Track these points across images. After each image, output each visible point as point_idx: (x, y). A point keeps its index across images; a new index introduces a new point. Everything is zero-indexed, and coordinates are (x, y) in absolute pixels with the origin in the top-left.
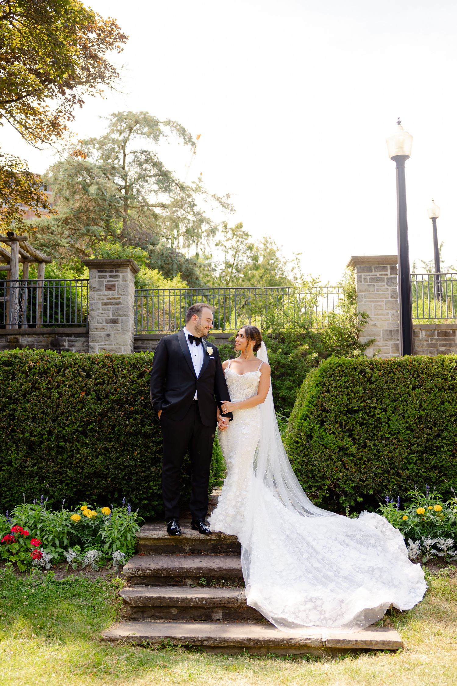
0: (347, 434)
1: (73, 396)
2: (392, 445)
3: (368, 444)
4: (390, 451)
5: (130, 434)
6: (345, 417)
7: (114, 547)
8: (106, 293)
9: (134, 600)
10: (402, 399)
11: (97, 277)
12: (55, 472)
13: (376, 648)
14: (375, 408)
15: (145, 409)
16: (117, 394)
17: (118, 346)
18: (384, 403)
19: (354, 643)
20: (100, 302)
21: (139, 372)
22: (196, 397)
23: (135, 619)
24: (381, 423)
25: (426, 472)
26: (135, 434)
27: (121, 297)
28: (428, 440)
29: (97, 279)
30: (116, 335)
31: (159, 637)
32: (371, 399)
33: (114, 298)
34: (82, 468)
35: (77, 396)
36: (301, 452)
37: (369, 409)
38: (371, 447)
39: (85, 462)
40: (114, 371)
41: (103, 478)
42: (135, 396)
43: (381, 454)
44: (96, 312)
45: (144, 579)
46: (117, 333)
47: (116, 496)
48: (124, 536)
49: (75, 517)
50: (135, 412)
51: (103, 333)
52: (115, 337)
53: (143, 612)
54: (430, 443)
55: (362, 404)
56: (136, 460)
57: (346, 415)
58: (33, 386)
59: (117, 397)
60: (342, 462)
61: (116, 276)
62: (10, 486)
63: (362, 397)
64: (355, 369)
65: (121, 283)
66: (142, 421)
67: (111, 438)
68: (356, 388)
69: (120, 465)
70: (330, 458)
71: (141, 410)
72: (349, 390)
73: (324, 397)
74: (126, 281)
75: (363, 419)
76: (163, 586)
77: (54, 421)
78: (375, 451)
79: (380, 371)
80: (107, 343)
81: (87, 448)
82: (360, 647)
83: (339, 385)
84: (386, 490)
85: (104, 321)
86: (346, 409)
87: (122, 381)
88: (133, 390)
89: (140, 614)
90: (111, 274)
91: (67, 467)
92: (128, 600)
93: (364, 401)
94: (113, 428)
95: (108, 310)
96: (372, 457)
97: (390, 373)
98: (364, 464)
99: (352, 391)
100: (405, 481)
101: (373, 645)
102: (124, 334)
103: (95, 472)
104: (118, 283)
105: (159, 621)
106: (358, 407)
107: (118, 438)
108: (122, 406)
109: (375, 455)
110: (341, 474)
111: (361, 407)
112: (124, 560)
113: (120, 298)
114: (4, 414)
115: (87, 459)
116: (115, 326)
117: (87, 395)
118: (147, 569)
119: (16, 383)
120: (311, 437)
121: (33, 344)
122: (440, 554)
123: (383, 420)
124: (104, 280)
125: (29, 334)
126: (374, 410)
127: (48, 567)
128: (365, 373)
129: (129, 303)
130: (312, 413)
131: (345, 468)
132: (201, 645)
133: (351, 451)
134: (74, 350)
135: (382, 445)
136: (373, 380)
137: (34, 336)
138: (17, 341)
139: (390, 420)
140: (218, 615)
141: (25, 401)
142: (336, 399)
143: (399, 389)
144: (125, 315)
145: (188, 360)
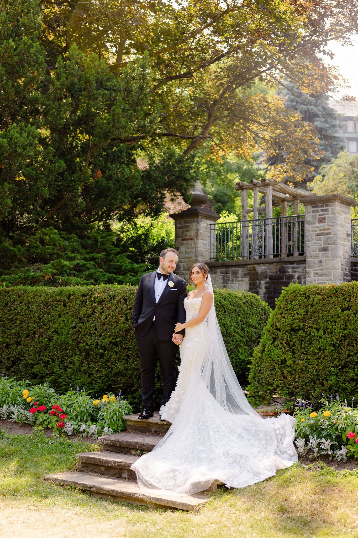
0: (291, 349)
1: (112, 318)
2: (320, 359)
4: (318, 364)
6: (288, 335)
8: (318, 225)
9: (81, 458)
10: (332, 320)
11: (311, 212)
12: (98, 371)
13: (179, 508)
14: (312, 327)
17: (329, 271)
18: (319, 323)
19: (166, 502)
20: (314, 233)
22: (154, 319)
23: (83, 471)
25: (345, 384)
27: (331, 227)
28: (349, 356)
29: (311, 214)
30: (327, 261)
31: (70, 481)
33: (325, 229)
34: (112, 369)
35: (114, 317)
36: (257, 363)
37: (307, 328)
39: (114, 365)
41: (124, 376)
43: (311, 366)
44: (311, 243)
45: (109, 447)
46: (328, 260)
49: (96, 402)
51: (317, 260)
52: (326, 263)
53: (88, 467)
54: (350, 358)
55: (302, 324)
57: (290, 334)
58: (94, 311)
60: (283, 373)
61: (326, 210)
62: (73, 379)
63: (304, 318)
65: (330, 215)
67: (131, 348)
68: (300, 311)
70: (274, 369)
72: (295, 312)
73: (277, 318)
74: (334, 213)
75: (302, 337)
76: (119, 453)
77: (100, 335)
78: (307, 364)
79: (322, 295)
80: (320, 268)
81: (116, 355)
82: (170, 506)
83: (289, 308)
85: (318, 249)
86: (291, 328)
89: (86, 468)
90: (322, 208)
91: (103, 367)
95: (320, 240)
96: (304, 369)
97: (328, 298)
99: (297, 313)
100: (328, 390)
102: (333, 260)
103: (119, 372)
104: (328, 216)
106: (299, 326)
109: (306, 367)
110: (280, 382)
111: (301, 327)
113: (329, 229)
114: (75, 330)
115: (115, 362)
116: (326, 254)
117: (121, 317)
118: (109, 440)
119: (85, 308)
120: (265, 351)
121: (266, 272)
122: (324, 453)
123: (315, 338)
124: (317, 214)
125: (263, 263)
126: (310, 329)
127: (70, 434)
128: (310, 297)
129: (338, 233)
130: (269, 331)
131: (284, 377)
132: (90, 491)
133: (288, 363)
134: (296, 275)
135: (312, 358)
136: (314, 303)
137: (267, 265)
138: (255, 270)
139: (321, 337)
140: (125, 475)
141: (88, 321)
142: (285, 320)
143: (332, 311)
144: (334, 243)
145: (151, 291)
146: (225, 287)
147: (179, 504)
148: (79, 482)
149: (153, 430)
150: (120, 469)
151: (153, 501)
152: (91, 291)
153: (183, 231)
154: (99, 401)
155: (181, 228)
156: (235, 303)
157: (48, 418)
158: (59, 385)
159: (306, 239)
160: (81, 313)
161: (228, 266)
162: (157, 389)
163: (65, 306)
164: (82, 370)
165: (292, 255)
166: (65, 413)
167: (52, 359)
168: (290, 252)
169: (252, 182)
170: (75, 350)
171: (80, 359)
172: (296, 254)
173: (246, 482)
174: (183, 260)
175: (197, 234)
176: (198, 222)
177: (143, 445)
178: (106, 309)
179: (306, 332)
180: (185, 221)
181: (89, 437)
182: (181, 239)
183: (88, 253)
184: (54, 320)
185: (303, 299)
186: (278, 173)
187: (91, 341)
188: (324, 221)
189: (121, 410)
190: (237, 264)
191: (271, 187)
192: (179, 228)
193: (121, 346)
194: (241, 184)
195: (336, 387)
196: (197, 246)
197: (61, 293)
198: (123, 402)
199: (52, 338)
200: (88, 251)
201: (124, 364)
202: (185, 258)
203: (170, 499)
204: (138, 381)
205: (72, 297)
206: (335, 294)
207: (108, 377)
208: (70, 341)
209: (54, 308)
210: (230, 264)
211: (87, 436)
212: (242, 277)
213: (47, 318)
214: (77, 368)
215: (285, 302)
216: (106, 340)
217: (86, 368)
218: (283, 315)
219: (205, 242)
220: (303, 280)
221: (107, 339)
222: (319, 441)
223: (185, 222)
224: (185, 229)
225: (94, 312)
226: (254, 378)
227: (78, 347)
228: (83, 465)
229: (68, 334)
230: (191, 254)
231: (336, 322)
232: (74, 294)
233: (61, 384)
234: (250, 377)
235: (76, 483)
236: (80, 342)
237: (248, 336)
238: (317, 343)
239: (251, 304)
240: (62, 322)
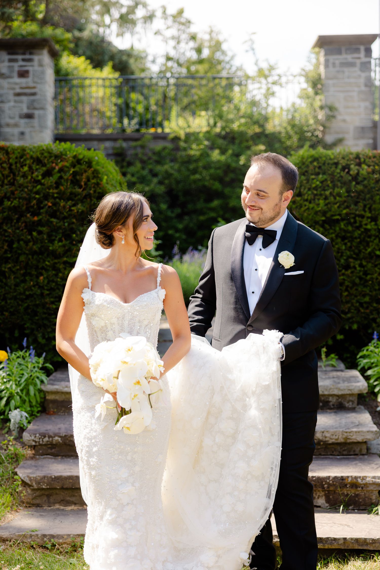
3: (352, 265)
5: (34, 253)
7: (13, 403)
8: (17, 80)
9: (36, 481)
11: (7, 60)
13: (371, 548)
14: (362, 217)
15: (53, 220)
16: (15, 199)
18: (375, 209)
19: (341, 542)
20: (12, 92)
21: (44, 169)
23: (38, 506)
24: (370, 237)
26: (41, 253)
27: (37, 85)
29: (7, 64)
30: (32, 133)
31: (69, 535)
32: (356, 204)
33: (29, 88)
37: (354, 218)
38: (355, 268)
40: (10, 168)
42: (39, 202)
43: (369, 277)
44: (7, 105)
45: (51, 448)
46: (34, 131)
47: (17, 334)
48: (26, 389)
50: (40, 223)
52: (31, 135)
53: (48, 496)
55: (344, 211)
56: (41, 287)
59: (16, 202)
61: (30, 60)
64: (336, 164)
65: (36, 68)
66: (49, 235)
68: (337, 190)
69: (21, 294)
71: (48, 220)
72: (328, 193)
74: (42, 66)
75: (346, 231)
78: (361, 273)
79: (369, 166)
82: (350, 548)
83: (314, 186)
84: (374, 325)
85: (17, 115)
86: (323, 218)
87: (21, 181)
88: (37, 193)
89: (45, 498)
90: (23, 57)
92: (27, 480)
93: (347, 207)
94: (11, 244)
95: (21, 102)
96: (357, 281)
98: (346, 290)
99: (331, 194)
101: (367, 544)
102: (41, 132)
104: (33, 68)
105: (69, 508)
106: (340, 215)
107: (18, 258)
108: (22, 215)
109: (360, 278)
111: (343, 216)
112: (25, 422)
113: (35, 87)
116: (30, 122)
118: (56, 435)
124: (15, 64)
128: (349, 170)
129: (47, 94)
135: (370, 265)
136: (360, 178)
144: (42, 109)
179: (353, 224)
188: (26, 75)
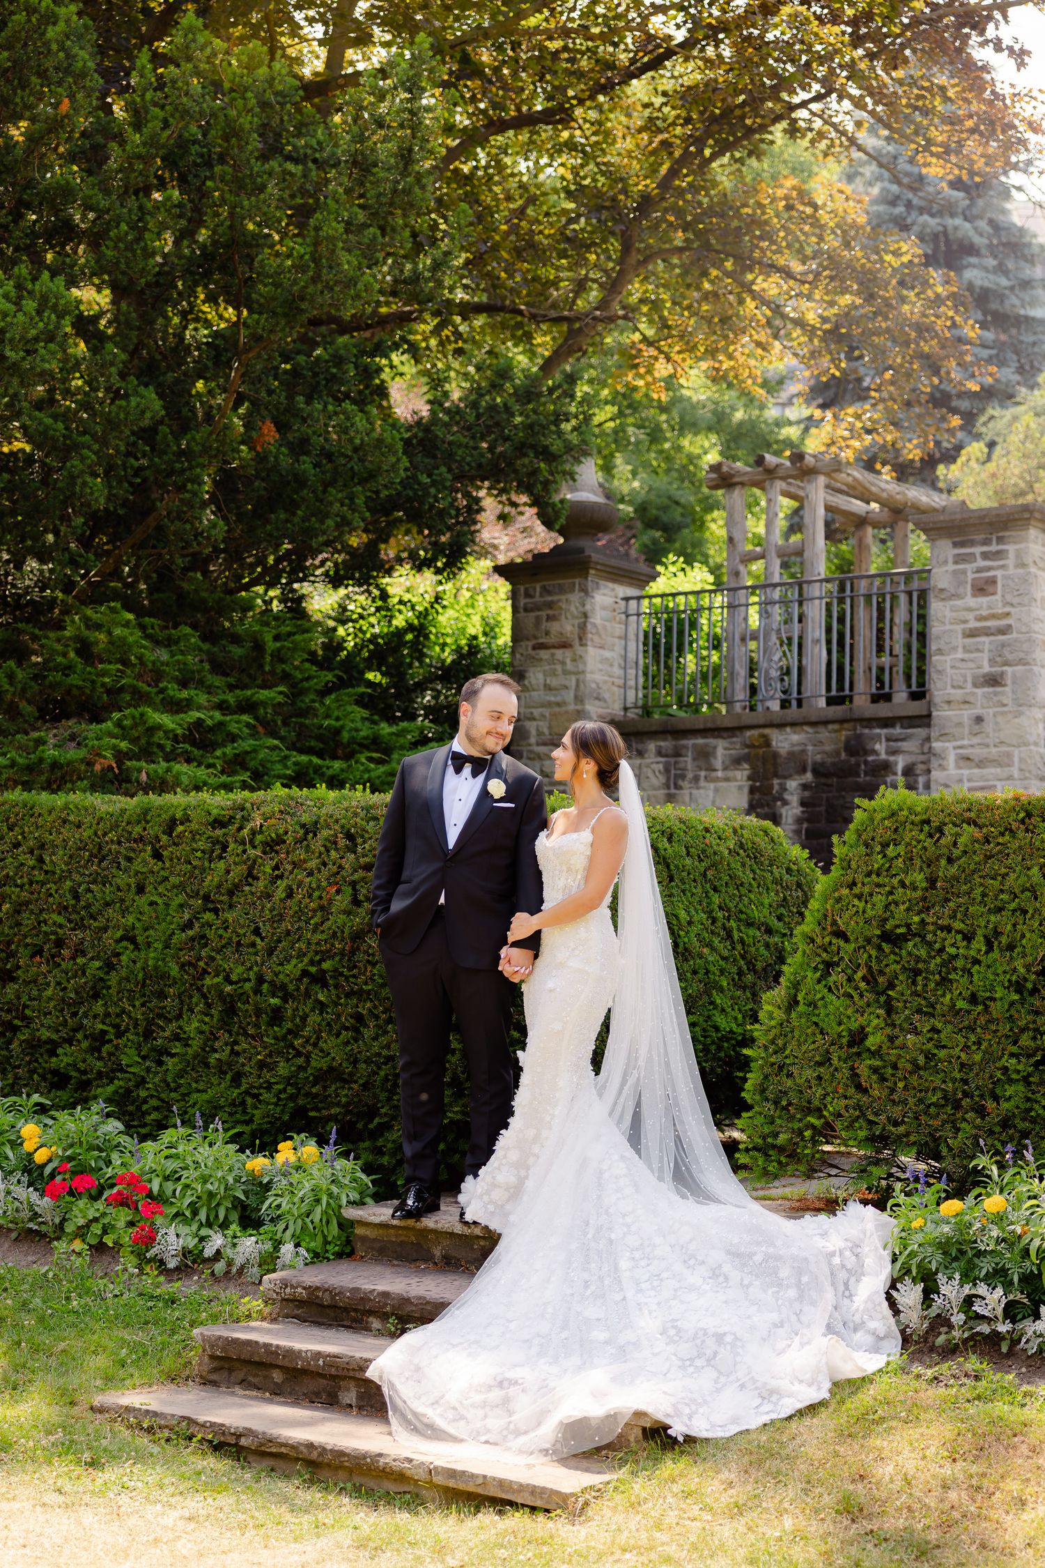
0: (882, 999)
1: (310, 896)
2: (973, 1030)
4: (966, 1048)
6: (874, 953)
8: (971, 601)
10: (1013, 905)
11: (950, 560)
12: (262, 1065)
14: (949, 929)
17: (1004, 749)
18: (972, 916)
20: (959, 628)
22: (442, 900)
23: (214, 1384)
27: (1012, 610)
29: (951, 567)
30: (999, 719)
32: (943, 903)
33: (994, 616)
34: (308, 1057)
35: (316, 894)
36: (773, 1042)
37: (934, 932)
38: (921, 1032)
39: (315, 1045)
41: (346, 1081)
43: (944, 1053)
44: (948, 658)
45: (298, 1307)
46: (1002, 713)
49: (258, 1163)
51: (966, 715)
52: (997, 723)
53: (230, 1370)
55: (916, 919)
57: (880, 948)
58: (250, 874)
60: (855, 1075)
61: (998, 555)
62: (183, 1090)
63: (924, 899)
64: (922, 823)
65: (1011, 571)
67: (368, 992)
68: (911, 876)
70: (826, 1060)
72: (895, 881)
73: (839, 900)
74: (1024, 565)
75: (918, 959)
76: (329, 1326)
77: (270, 952)
78: (932, 1045)
80: (975, 740)
81: (321, 1013)
82: (491, 1494)
83: (876, 867)
85: (969, 680)
86: (881, 932)
89: (225, 1374)
90: (985, 549)
91: (279, 1053)
93: (924, 910)
95: (978, 650)
96: (921, 1060)
97: (1002, 834)
99: (901, 883)
100: (997, 1129)
102: (1018, 714)
103: (331, 1069)
104: (1005, 572)
106: (908, 925)
109: (929, 1056)
110: (843, 1102)
111: (913, 927)
113: (1008, 614)
114: (190, 933)
115: (319, 1038)
116: (996, 694)
117: (338, 892)
119: (221, 865)
120: (797, 1003)
121: (804, 751)
122: (985, 1328)
123: (959, 963)
124: (968, 567)
125: (793, 725)
126: (944, 935)
127: (172, 1264)
128: (942, 833)
129: (1036, 627)
130: (813, 941)
131: (859, 1087)
132: (236, 1445)
133: (872, 1042)
134: (900, 763)
135: (950, 1027)
136: (956, 853)
137: (806, 728)
138: (767, 742)
139: (976, 962)
140: (349, 1396)
141: (231, 906)
142: (861, 905)
143: (1013, 876)
144: (1021, 662)
145: (433, 810)
146: (670, 798)
147: (522, 1488)
148: (202, 1419)
149: (437, 1253)
150: (333, 1377)
151: (438, 1480)
152: (243, 809)
153: (538, 620)
154: (266, 1161)
155: (532, 610)
156: (704, 851)
157: (104, 1215)
158: (139, 1108)
159: (933, 646)
160: (211, 880)
161: (680, 733)
162: (452, 1122)
163: (157, 855)
164: (212, 1061)
165: (888, 698)
166: (158, 1200)
167: (117, 1027)
168: (882, 687)
169: (760, 461)
170: (191, 997)
171: (205, 1028)
172: (901, 696)
173: (735, 1420)
174: (536, 712)
175: (583, 627)
176: (585, 590)
177: (406, 1301)
178: (289, 867)
179: (930, 945)
180: (544, 588)
181: (234, 1275)
182: (530, 644)
183: (231, 688)
184: (122, 901)
185: (922, 837)
186: (846, 434)
187: (240, 969)
188: (990, 589)
189: (334, 1189)
190: (709, 725)
191: (822, 480)
192: (526, 610)
193: (336, 987)
194: (725, 469)
195: (1023, 1119)
196: (581, 667)
197: (144, 815)
198: (341, 1163)
199: (114, 960)
200: (231, 680)
201: (347, 1043)
202: (543, 706)
203: (490, 1473)
204: (389, 1099)
205: (180, 828)
206: (1023, 822)
207: (294, 1085)
208: (175, 971)
209: (123, 863)
210: (688, 726)
211: (228, 1273)
212: (725, 768)
213: (99, 895)
214: (195, 1056)
215: (863, 849)
216: (288, 968)
217: (224, 1055)
218: (856, 890)
219: (607, 654)
220: (921, 780)
221: (294, 961)
222: (967, 1289)
223: (546, 591)
224: (543, 614)
225: (251, 876)
226: (763, 1091)
227: (198, 989)
228: (215, 1364)
229: (167, 946)
230: (563, 692)
231: (1025, 912)
232: (186, 819)
233: (145, 1107)
234: (748, 1086)
235: (191, 1421)
236: (205, 972)
237: (743, 957)
238: (964, 981)
239: (755, 854)
240: (147, 909)
